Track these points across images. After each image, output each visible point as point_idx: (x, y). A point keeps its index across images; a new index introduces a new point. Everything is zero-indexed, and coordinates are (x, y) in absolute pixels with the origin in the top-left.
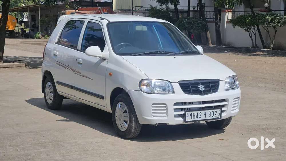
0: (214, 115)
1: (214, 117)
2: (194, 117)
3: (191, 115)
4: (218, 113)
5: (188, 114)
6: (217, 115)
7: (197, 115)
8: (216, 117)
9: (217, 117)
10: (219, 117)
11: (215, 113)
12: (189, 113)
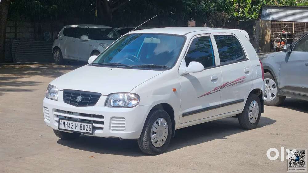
0: (86, 130)
1: (85, 131)
2: (67, 126)
3: (64, 123)
4: (89, 128)
5: (61, 121)
6: (88, 129)
7: (69, 125)
8: (87, 132)
9: (89, 132)
10: (91, 132)
11: (86, 127)
12: (63, 121)
